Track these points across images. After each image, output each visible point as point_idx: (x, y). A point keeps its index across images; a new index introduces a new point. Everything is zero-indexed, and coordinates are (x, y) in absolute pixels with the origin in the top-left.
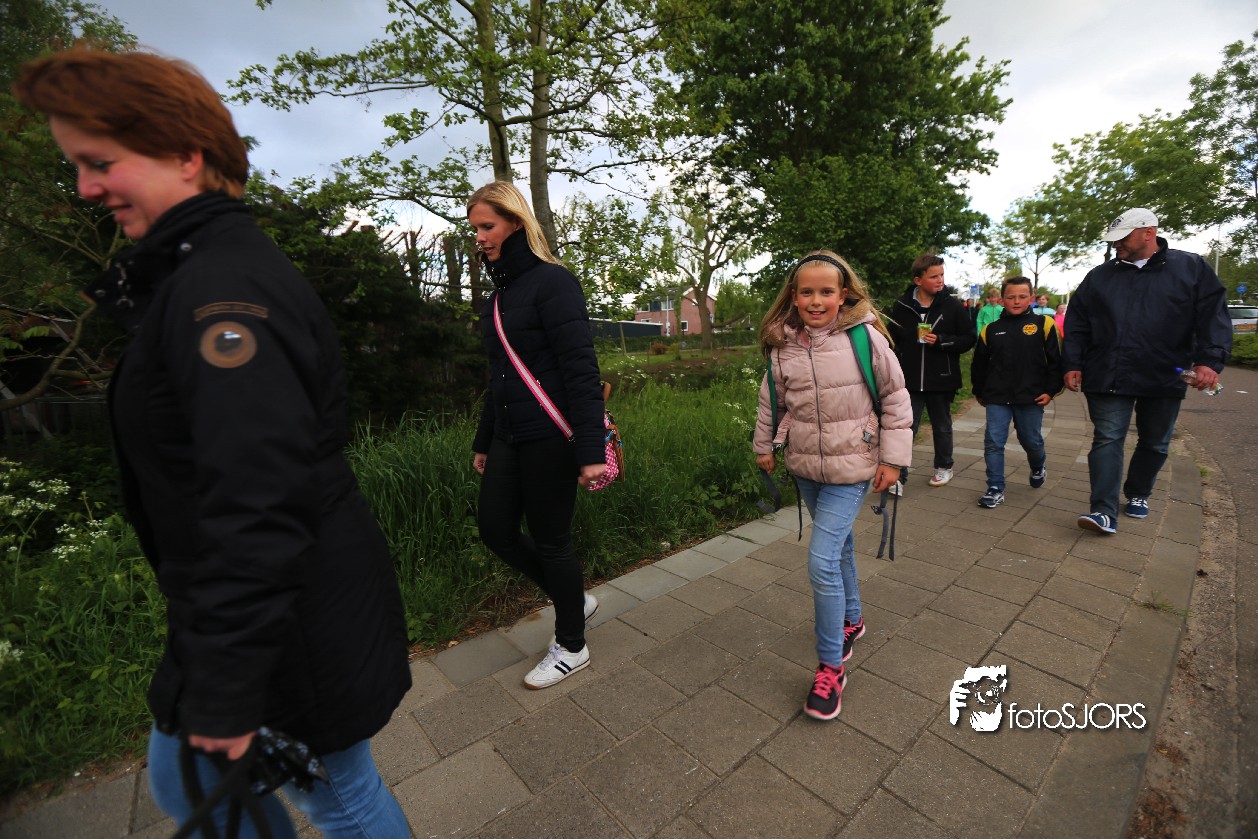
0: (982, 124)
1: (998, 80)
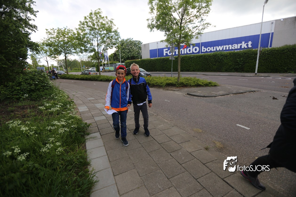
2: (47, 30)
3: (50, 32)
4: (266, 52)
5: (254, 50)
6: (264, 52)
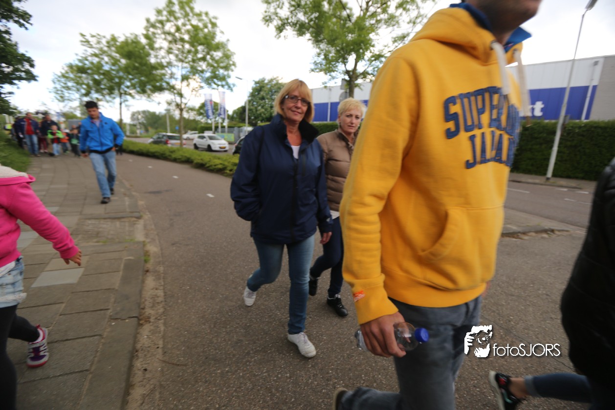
2: (83, 35)
3: (90, 40)
4: (577, 129)
5: (547, 124)
6: (570, 130)
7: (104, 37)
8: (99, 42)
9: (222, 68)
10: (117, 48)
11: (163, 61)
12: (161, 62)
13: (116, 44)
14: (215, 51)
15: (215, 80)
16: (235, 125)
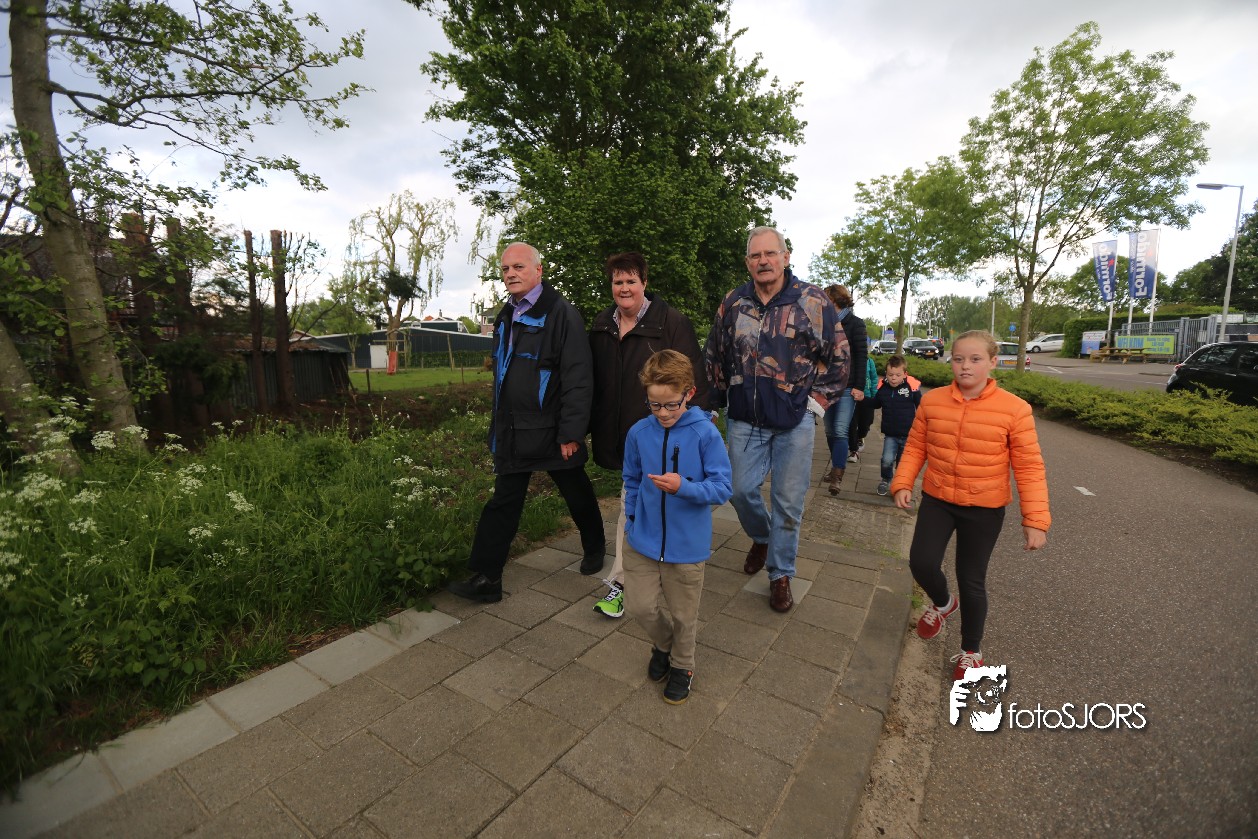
0: (780, 146)
1: (794, 101)
2: (860, 185)
3: (870, 190)
7: (893, 178)
8: (883, 190)
9: (1156, 173)
10: (911, 191)
11: (997, 193)
12: (994, 196)
13: (910, 184)
14: (1137, 139)
15: (1134, 209)
16: (1181, 311)
